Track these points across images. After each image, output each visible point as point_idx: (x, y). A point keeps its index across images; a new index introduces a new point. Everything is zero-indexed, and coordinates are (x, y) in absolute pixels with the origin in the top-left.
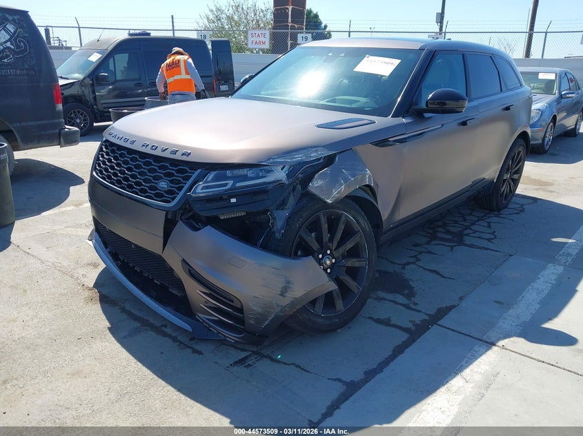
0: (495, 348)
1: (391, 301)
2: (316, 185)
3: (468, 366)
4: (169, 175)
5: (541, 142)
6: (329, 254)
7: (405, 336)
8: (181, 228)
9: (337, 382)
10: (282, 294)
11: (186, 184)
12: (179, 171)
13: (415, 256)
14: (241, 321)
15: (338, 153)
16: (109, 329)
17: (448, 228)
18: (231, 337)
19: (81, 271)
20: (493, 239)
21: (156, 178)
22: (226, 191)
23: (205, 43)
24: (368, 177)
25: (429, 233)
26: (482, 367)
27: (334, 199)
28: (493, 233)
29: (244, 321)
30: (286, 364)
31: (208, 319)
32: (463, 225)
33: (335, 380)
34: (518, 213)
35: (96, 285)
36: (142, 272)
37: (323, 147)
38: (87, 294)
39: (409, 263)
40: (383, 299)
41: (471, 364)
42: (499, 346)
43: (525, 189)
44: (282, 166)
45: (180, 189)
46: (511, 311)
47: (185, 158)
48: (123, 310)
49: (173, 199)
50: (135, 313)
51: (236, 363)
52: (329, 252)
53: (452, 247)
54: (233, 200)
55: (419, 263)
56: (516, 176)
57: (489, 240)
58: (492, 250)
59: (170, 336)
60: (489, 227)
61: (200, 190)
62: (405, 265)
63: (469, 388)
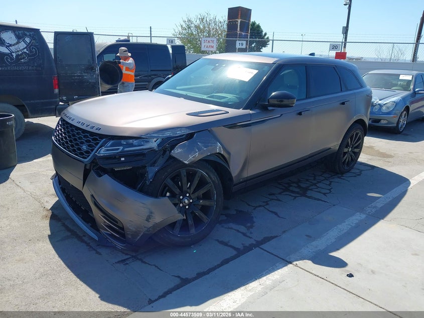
0: (290, 266)
1: (235, 230)
2: (177, 152)
3: (266, 275)
4: (88, 141)
5: (395, 125)
6: (188, 197)
7: (234, 253)
8: (92, 174)
9: (177, 278)
10: (148, 220)
11: (95, 147)
12: (94, 139)
13: (267, 202)
14: (123, 235)
15: (196, 132)
16: (49, 235)
17: (300, 184)
18: (119, 245)
19: (46, 199)
20: (328, 193)
21: (82, 143)
22: (118, 153)
23: (167, 47)
24: (219, 148)
25: (285, 187)
26: (275, 277)
27: (190, 161)
28: (330, 190)
29: (125, 236)
30: (149, 264)
31: (106, 233)
32: (311, 182)
33: (176, 277)
34: (355, 176)
35: (51, 209)
36: (76, 201)
37: (186, 128)
38: (45, 213)
39: (260, 206)
40: (232, 228)
41: (269, 274)
42: (294, 264)
43: (371, 159)
44: (155, 139)
45: (92, 150)
46: (314, 242)
47: (97, 132)
48: (64, 225)
49: (88, 156)
50: (69, 226)
51: (119, 262)
52: (188, 195)
53: (295, 197)
54: (123, 159)
55: (267, 207)
56: (356, 150)
57: (325, 194)
58: (323, 201)
59: (85, 242)
60: (330, 185)
61: (103, 152)
62: (257, 207)
63: (260, 288)
